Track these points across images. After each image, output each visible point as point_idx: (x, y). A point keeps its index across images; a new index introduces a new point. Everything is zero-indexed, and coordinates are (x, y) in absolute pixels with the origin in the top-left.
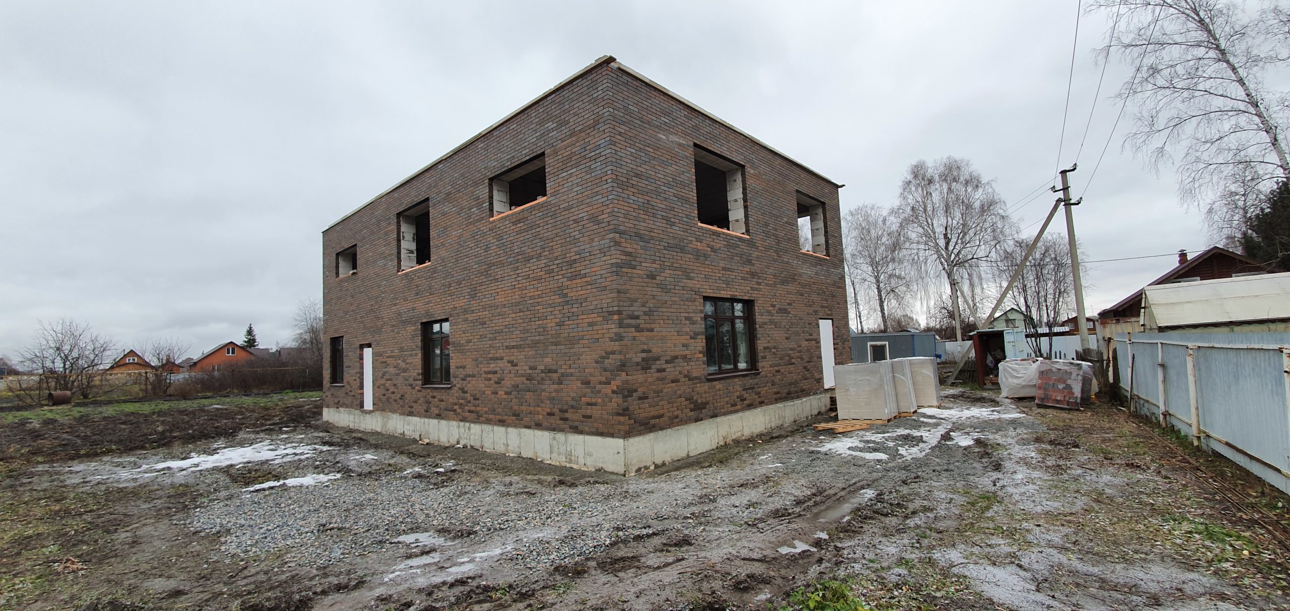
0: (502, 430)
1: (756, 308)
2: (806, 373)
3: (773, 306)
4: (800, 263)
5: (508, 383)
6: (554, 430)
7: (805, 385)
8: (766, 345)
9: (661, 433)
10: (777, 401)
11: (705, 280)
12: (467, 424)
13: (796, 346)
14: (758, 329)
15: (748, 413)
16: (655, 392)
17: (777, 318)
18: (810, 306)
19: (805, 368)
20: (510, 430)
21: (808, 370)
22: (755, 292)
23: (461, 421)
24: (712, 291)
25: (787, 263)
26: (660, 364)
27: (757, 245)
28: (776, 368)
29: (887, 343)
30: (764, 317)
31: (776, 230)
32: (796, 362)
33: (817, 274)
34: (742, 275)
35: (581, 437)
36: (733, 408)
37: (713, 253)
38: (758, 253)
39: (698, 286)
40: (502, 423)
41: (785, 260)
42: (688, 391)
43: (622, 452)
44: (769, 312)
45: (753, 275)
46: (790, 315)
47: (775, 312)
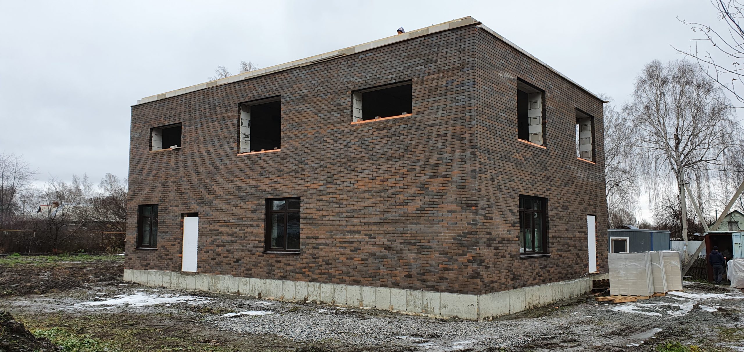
0: (357, 288)
1: (549, 204)
2: (578, 259)
3: (559, 203)
4: (576, 168)
5: (365, 252)
6: (411, 288)
7: (577, 268)
8: (554, 234)
9: (496, 294)
10: (560, 279)
11: (520, 182)
12: (318, 284)
13: (572, 236)
14: (550, 221)
15: (542, 286)
16: (493, 264)
17: (561, 212)
18: (582, 204)
19: (577, 254)
20: (365, 288)
21: (579, 257)
22: (549, 192)
23: (310, 281)
24: (523, 191)
25: (569, 168)
26: (495, 244)
27: (551, 154)
28: (560, 253)
29: (628, 238)
30: (553, 212)
31: (562, 141)
32: (572, 250)
33: (587, 177)
34: (541, 178)
35: (437, 294)
36: (534, 282)
37: (525, 162)
38: (551, 161)
39: (517, 187)
40: (356, 283)
41: (568, 166)
42: (510, 265)
43: (476, 304)
44: (556, 208)
45: (548, 178)
46: (569, 211)
47: (559, 208)
